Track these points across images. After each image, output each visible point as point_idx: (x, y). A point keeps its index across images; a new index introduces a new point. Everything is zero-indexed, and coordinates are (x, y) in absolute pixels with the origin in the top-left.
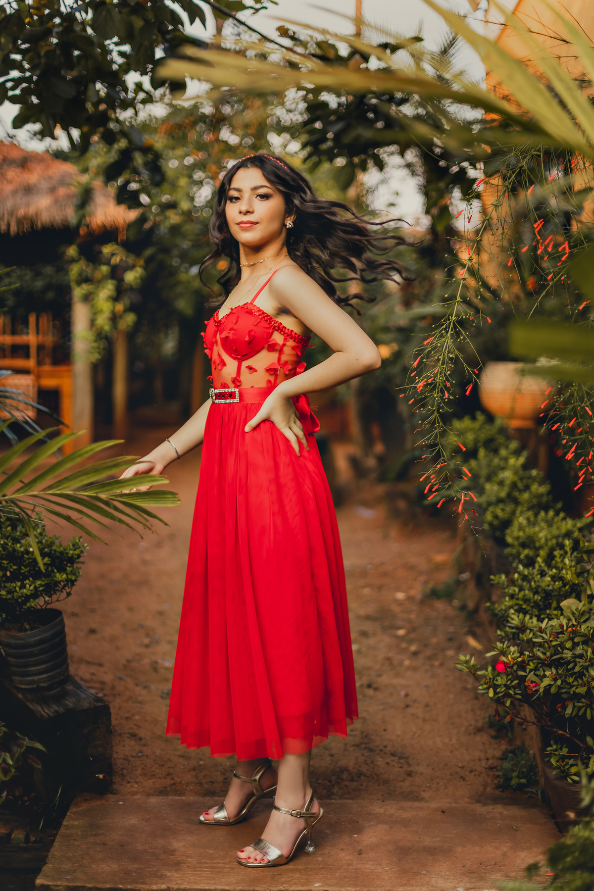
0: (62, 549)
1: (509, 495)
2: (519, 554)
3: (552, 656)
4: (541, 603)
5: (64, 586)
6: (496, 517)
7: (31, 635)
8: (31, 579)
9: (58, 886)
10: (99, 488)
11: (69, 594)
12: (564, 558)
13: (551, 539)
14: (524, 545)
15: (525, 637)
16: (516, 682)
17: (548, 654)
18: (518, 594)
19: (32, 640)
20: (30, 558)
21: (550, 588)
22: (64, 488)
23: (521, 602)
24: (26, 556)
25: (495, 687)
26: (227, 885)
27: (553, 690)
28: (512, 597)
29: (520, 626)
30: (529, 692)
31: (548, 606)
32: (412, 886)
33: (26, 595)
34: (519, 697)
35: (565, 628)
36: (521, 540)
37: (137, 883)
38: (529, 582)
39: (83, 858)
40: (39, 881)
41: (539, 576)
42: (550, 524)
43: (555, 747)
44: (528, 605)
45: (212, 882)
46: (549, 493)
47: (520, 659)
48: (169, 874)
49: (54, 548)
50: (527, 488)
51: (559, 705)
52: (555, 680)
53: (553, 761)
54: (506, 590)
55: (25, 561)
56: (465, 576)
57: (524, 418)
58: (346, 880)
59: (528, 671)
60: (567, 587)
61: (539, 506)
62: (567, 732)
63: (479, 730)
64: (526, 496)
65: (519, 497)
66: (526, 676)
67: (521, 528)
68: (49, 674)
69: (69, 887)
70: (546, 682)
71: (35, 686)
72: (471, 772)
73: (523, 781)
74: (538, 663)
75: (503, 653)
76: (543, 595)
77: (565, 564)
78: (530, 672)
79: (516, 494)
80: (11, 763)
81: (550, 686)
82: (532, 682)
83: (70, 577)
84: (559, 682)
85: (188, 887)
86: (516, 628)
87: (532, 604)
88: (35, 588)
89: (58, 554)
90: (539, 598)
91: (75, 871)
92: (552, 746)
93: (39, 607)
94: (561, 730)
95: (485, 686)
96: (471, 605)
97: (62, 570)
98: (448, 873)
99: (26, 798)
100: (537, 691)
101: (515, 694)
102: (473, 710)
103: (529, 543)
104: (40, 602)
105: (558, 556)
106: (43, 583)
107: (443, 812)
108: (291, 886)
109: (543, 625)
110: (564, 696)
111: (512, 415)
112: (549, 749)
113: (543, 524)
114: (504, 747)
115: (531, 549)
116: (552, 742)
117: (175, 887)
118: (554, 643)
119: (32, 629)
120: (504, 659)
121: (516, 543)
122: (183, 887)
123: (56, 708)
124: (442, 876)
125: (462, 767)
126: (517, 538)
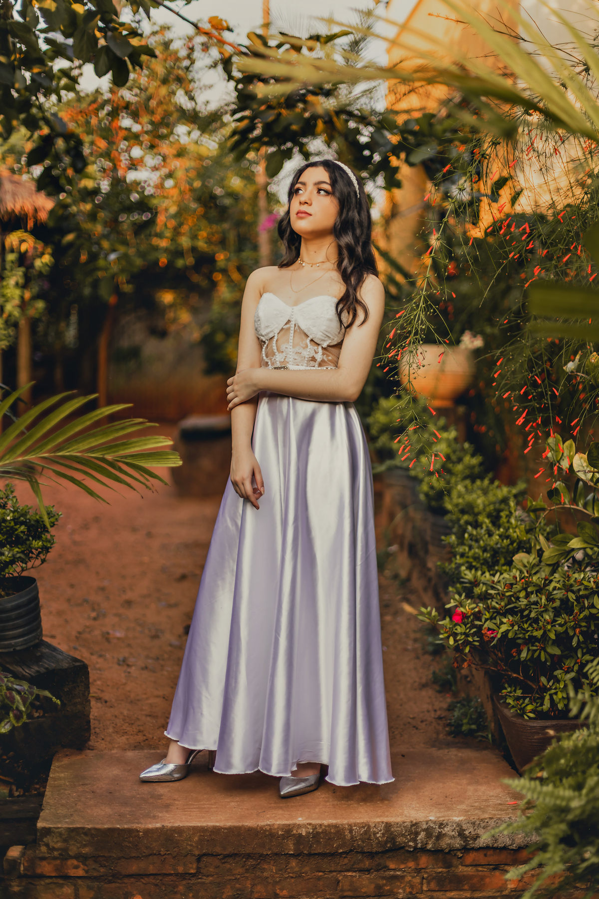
0: (38, 517)
1: (444, 467)
2: (459, 520)
3: (506, 605)
4: (490, 560)
5: (39, 553)
6: (432, 487)
7: (11, 601)
8: (8, 546)
9: (59, 828)
10: (106, 450)
11: (43, 561)
12: (510, 518)
13: (489, 505)
14: (463, 512)
15: (477, 591)
16: (474, 630)
17: (503, 604)
18: (468, 553)
19: (9, 605)
20: (8, 526)
21: (499, 546)
22: (73, 450)
23: (471, 560)
24: (3, 524)
25: (455, 635)
26: (217, 822)
27: (510, 635)
28: (462, 555)
29: (473, 580)
30: (486, 639)
31: (496, 563)
32: (387, 817)
33: (5, 561)
34: (477, 644)
35: (518, 579)
36: (460, 507)
37: (133, 823)
38: (477, 541)
39: (76, 804)
40: (40, 824)
41: (487, 536)
42: (485, 492)
43: (509, 689)
44: (478, 562)
45: (203, 820)
46: (481, 464)
47: (477, 610)
48: (160, 815)
49: (28, 517)
50: (460, 460)
51: (514, 650)
52: (512, 625)
53: (510, 701)
54: (457, 549)
55: (2, 529)
56: (394, 548)
57: (443, 398)
58: (326, 814)
59: (483, 620)
60: (515, 545)
61: (472, 476)
62: (519, 675)
63: (424, 686)
64: (459, 467)
65: (452, 468)
66: (483, 625)
67: (460, 495)
68: (25, 638)
69: (69, 828)
70: (504, 628)
71: (12, 650)
72: (422, 721)
73: (474, 727)
74: (494, 613)
75: (461, 604)
76: (492, 553)
77: (511, 524)
78: (485, 622)
79: (450, 466)
81: (507, 632)
82: (489, 629)
83: (45, 544)
84: (516, 628)
85: (181, 825)
86: (470, 582)
87: (482, 561)
88: (13, 555)
89: (32, 522)
90: (489, 555)
91: (72, 815)
92: (506, 689)
93: (16, 574)
94: (515, 673)
95: (446, 635)
96: (403, 574)
97: (39, 537)
98: (418, 805)
99: (5, 757)
100: (493, 638)
101: (474, 641)
102: (415, 669)
103: (469, 509)
104: (15, 570)
105: (504, 516)
106: (20, 550)
107: (403, 756)
108: (276, 821)
109: (496, 579)
110: (519, 641)
111: (434, 396)
112: (504, 691)
113: (479, 492)
114: (449, 700)
115: (470, 515)
116: (506, 685)
117: (170, 825)
118: (507, 594)
119: (8, 595)
120: (462, 609)
121: (456, 509)
122: (176, 825)
123: (37, 668)
124: (413, 808)
125: (413, 718)
126: (457, 505)
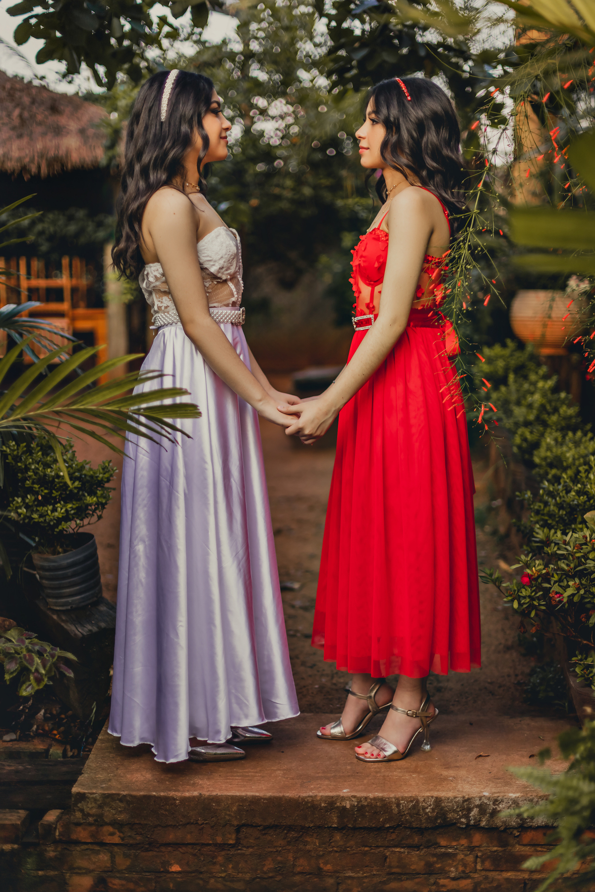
0: (91, 473)
1: (538, 418)
2: (547, 473)
3: (575, 567)
4: (566, 518)
5: (96, 509)
6: (525, 440)
7: (64, 558)
8: (62, 503)
9: (94, 793)
10: (122, 403)
11: (100, 517)
12: (589, 473)
13: (579, 459)
14: (551, 465)
15: (549, 550)
16: (541, 593)
17: (572, 565)
18: (544, 510)
19: (65, 562)
20: (61, 482)
21: (576, 502)
22: (87, 403)
23: (546, 518)
24: (56, 480)
25: (519, 598)
26: (257, 791)
27: (576, 599)
28: (538, 512)
29: (544, 539)
30: (553, 603)
31: (574, 521)
32: (438, 791)
33: (58, 518)
34: (543, 608)
35: (588, 539)
36: (549, 460)
37: (170, 791)
38: (554, 497)
39: (117, 769)
40: (75, 790)
41: (564, 492)
42: (577, 444)
43: (579, 657)
44: (553, 520)
45: (243, 789)
46: (579, 414)
47: (544, 571)
48: (201, 782)
49: (84, 472)
50: (556, 410)
51: (583, 615)
52: (578, 589)
53: (578, 670)
54: (532, 507)
55: (56, 485)
56: (498, 502)
57: (555, 345)
58: (374, 786)
59: (552, 583)
60: (592, 501)
61: (567, 427)
62: (590, 642)
63: (508, 648)
64: (554, 418)
65: (547, 419)
66: (550, 588)
67: (549, 448)
68: (83, 596)
69: (104, 794)
70: (569, 592)
71: (69, 607)
72: (500, 687)
73: (551, 694)
74: (562, 575)
75: (527, 566)
76: (568, 510)
77: (590, 479)
78: (554, 584)
79: (545, 416)
80: (43, 672)
81: (573, 595)
82: (557, 593)
83: (100, 500)
84: (582, 592)
85: (219, 794)
86: (541, 541)
87: (557, 519)
88: (67, 511)
89: (88, 478)
90: (564, 513)
91: (110, 780)
92: (577, 657)
93: (71, 531)
94: (585, 640)
95: (510, 598)
96: (502, 530)
97: (92, 493)
98: (474, 779)
99: (63, 716)
100: (561, 601)
101: (540, 605)
102: (503, 630)
103: (557, 463)
104: (71, 526)
105: (583, 471)
106: (74, 507)
107: (471, 724)
108: (319, 792)
109: (567, 538)
110: (588, 606)
111: (542, 342)
112: (574, 659)
113: (571, 445)
114: (533, 664)
115: (558, 469)
116: (577, 652)
117: (207, 794)
118: (578, 555)
119: (65, 551)
120: (528, 571)
121: (544, 463)
122: (214, 794)
123: (90, 627)
124: (468, 782)
125: (491, 683)
126: (545, 459)
